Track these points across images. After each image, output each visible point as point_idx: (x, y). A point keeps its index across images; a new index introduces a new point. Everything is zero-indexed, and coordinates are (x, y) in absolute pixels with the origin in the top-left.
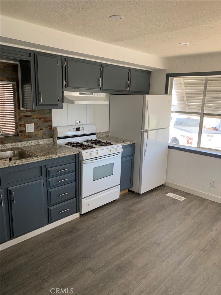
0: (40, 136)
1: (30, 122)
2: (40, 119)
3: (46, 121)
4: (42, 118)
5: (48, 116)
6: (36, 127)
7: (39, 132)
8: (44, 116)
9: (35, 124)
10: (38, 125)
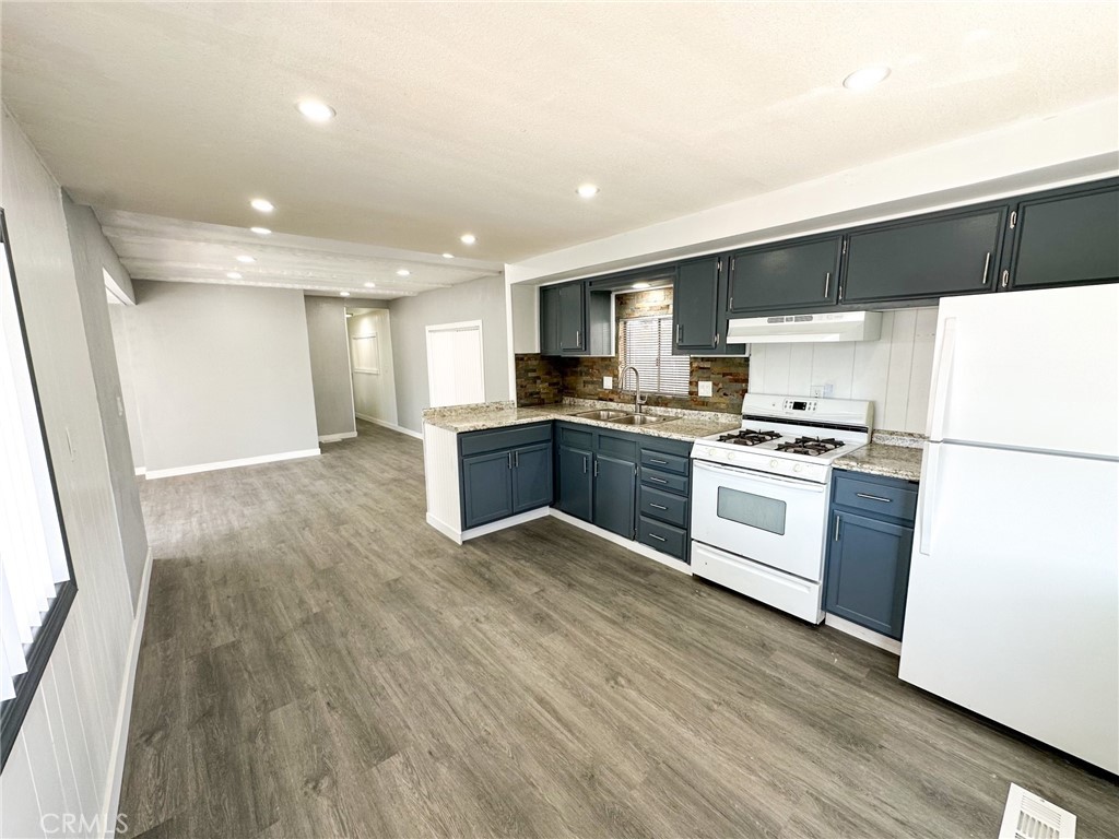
0: (723, 406)
1: (708, 379)
2: (724, 375)
3: (736, 381)
4: (728, 374)
5: (741, 370)
6: (716, 390)
7: (722, 400)
8: (733, 370)
9: (714, 384)
10: (720, 386)
